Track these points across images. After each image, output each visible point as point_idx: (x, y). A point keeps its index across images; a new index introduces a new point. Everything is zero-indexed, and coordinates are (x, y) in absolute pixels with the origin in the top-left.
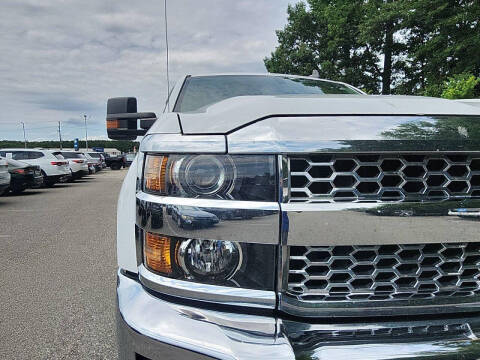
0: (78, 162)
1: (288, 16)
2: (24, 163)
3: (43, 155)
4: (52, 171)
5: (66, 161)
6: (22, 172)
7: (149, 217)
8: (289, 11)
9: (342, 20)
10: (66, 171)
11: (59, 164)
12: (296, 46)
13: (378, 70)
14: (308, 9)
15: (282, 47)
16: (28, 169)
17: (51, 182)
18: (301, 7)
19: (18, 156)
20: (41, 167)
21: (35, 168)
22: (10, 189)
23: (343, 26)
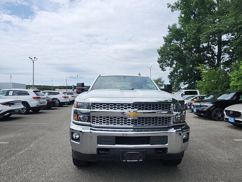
0: (73, 96)
1: (169, 30)
2: (52, 97)
3: (59, 94)
4: (62, 100)
5: (68, 96)
6: (51, 100)
7: (76, 112)
8: (169, 28)
9: (194, 31)
10: (68, 100)
11: (65, 97)
12: (172, 43)
13: (215, 54)
14: (178, 26)
15: (166, 44)
16: (53, 99)
17: (61, 105)
18: (174, 26)
19: (50, 93)
20: (58, 99)
21: (56, 99)
22: (46, 107)
23: (195, 34)
